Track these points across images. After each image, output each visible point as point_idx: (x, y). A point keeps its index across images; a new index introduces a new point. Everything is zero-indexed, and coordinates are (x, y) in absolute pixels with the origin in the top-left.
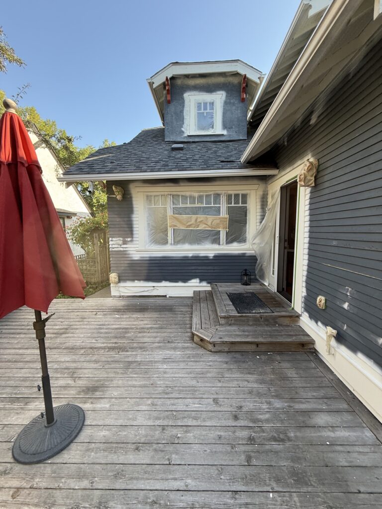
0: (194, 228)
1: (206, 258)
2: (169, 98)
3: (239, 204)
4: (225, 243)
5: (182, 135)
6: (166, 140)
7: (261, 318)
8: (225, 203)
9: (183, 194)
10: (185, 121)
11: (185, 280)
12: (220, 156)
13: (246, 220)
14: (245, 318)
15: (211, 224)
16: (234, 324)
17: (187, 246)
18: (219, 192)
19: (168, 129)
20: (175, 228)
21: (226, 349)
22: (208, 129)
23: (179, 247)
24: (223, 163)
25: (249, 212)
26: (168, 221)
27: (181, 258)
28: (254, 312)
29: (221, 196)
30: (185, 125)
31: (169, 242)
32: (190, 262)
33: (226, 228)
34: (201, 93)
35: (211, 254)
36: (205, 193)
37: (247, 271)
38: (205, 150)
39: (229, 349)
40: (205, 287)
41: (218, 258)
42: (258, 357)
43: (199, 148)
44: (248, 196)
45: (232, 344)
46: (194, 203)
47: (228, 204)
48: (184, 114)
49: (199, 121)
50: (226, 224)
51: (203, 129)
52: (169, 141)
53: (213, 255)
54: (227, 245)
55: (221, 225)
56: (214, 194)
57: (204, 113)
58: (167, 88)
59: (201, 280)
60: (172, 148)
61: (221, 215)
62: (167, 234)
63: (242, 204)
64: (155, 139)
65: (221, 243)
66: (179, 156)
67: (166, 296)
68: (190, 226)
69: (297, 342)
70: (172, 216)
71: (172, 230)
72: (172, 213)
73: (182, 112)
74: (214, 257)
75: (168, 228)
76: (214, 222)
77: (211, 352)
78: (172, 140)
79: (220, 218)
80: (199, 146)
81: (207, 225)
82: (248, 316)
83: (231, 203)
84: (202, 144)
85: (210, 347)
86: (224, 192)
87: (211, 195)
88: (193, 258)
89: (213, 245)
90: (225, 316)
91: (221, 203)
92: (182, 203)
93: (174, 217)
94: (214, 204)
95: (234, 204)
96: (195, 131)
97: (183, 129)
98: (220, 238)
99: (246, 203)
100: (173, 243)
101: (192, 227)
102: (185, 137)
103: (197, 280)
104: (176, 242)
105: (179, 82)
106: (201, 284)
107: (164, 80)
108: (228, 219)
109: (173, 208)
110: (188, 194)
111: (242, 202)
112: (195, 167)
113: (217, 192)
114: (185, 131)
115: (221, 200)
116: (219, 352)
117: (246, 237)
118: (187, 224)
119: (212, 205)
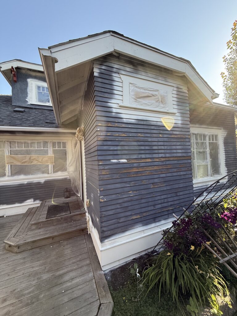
0: (29, 163)
1: (39, 183)
2: (15, 79)
3: (61, 148)
4: (52, 172)
5: (26, 103)
6: (13, 104)
7: (62, 219)
8: (51, 147)
9: (19, 141)
10: (28, 95)
11: (21, 201)
12: (48, 119)
13: (66, 157)
14: (50, 221)
15: (42, 160)
16: (42, 227)
17: (22, 177)
18: (47, 141)
19: (15, 98)
20: (12, 164)
21: (29, 248)
22: (46, 102)
23: (16, 177)
24: (47, 124)
25: (68, 153)
26: (6, 159)
27: (18, 186)
28: (58, 216)
29: (49, 143)
30: (29, 97)
31: (7, 175)
32: (26, 187)
33: (53, 163)
34: (40, 81)
35: (42, 181)
36: (36, 141)
37: (68, 189)
38: (40, 114)
39: (31, 247)
40: (38, 203)
41: (47, 182)
42: (51, 247)
43: (37, 112)
44: (67, 143)
45: (34, 242)
46: (28, 147)
47: (53, 148)
48: (28, 91)
49: (39, 96)
50: (53, 160)
51: (42, 102)
52: (16, 106)
53: (44, 181)
54: (54, 174)
55: (49, 161)
56: (43, 142)
57: (42, 92)
58: (13, 73)
59: (35, 200)
60: (14, 110)
61: (49, 155)
62: (5, 169)
63: (63, 148)
64: (5, 103)
65: (50, 173)
66: (17, 116)
67: (4, 216)
68: (25, 162)
69: (78, 229)
70: (10, 156)
71: (10, 166)
72: (9, 154)
73: (26, 89)
74: (45, 182)
75: (6, 164)
76: (44, 159)
77: (16, 253)
78: (18, 105)
79: (48, 157)
80: (37, 111)
81: (38, 161)
82: (52, 219)
83: (56, 148)
84: (40, 111)
85: (16, 250)
86: (50, 141)
87: (41, 142)
88: (28, 185)
89: (44, 174)
90: (35, 223)
91: (49, 147)
92: (18, 147)
93: (11, 157)
94: (43, 148)
95: (58, 148)
96: (36, 101)
97: (27, 100)
98: (49, 169)
99: (65, 148)
100: (10, 175)
101: (26, 163)
102: (29, 105)
103: (32, 200)
104: (13, 174)
105: (24, 71)
106: (35, 202)
107: (11, 67)
108: (54, 157)
109: (10, 151)
110: (23, 141)
111: (63, 147)
112: (25, 125)
113: (45, 140)
114: (29, 101)
115: (49, 146)
116: (23, 251)
117: (67, 168)
118: (23, 161)
119: (42, 149)
